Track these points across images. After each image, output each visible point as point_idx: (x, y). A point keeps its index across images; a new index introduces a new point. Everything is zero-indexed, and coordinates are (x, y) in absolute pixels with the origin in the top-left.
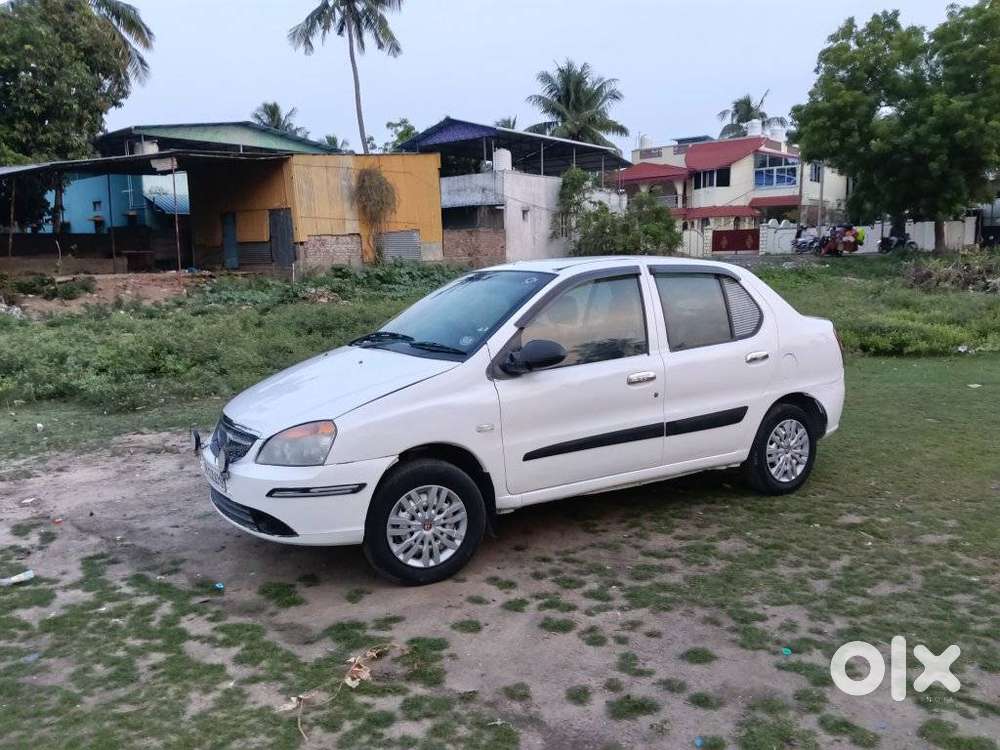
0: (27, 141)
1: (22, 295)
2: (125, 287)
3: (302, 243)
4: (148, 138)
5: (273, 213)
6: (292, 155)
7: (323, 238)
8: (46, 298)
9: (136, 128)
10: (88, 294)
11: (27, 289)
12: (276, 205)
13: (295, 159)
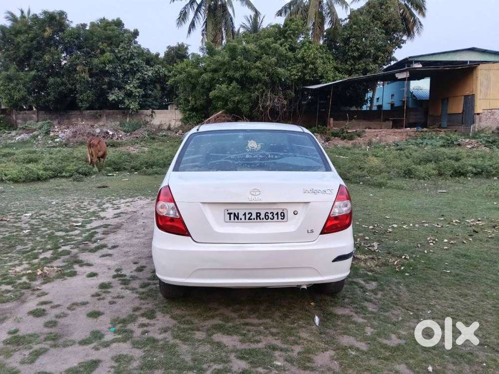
0: (352, 69)
1: (333, 137)
2: (377, 136)
3: (478, 114)
4: (416, 62)
5: (466, 97)
6: (479, 64)
7: (493, 110)
8: (341, 139)
9: (410, 57)
10: (359, 138)
11: (335, 135)
12: (467, 93)
13: (481, 67)
